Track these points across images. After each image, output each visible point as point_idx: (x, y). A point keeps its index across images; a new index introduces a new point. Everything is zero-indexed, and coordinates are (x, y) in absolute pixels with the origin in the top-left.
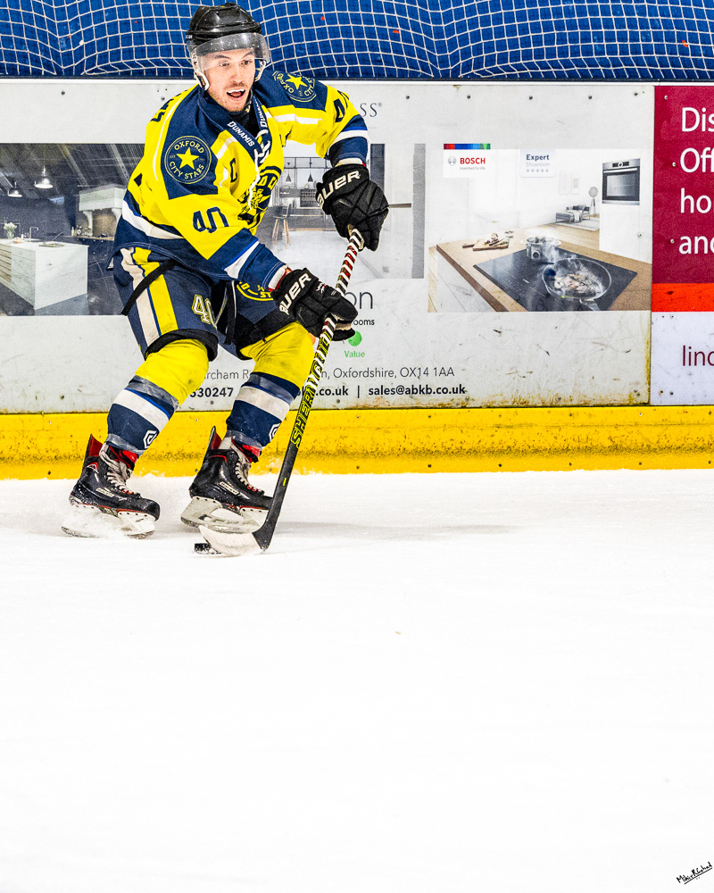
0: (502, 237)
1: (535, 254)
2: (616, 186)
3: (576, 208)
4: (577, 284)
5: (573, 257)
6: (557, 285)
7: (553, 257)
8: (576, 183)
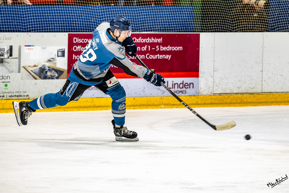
0: (36, 65)
1: (43, 68)
2: (60, 54)
3: (52, 58)
4: (52, 74)
5: (51, 68)
6: (48, 74)
7: (47, 68)
8: (52, 53)
